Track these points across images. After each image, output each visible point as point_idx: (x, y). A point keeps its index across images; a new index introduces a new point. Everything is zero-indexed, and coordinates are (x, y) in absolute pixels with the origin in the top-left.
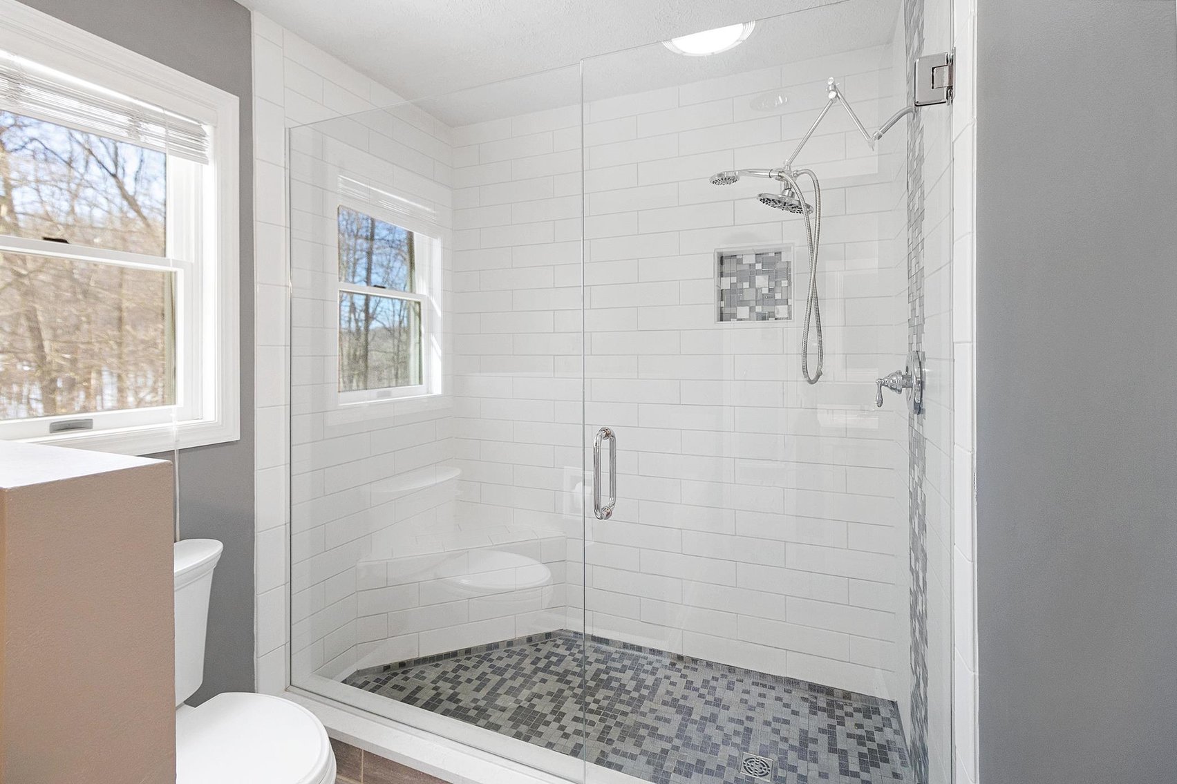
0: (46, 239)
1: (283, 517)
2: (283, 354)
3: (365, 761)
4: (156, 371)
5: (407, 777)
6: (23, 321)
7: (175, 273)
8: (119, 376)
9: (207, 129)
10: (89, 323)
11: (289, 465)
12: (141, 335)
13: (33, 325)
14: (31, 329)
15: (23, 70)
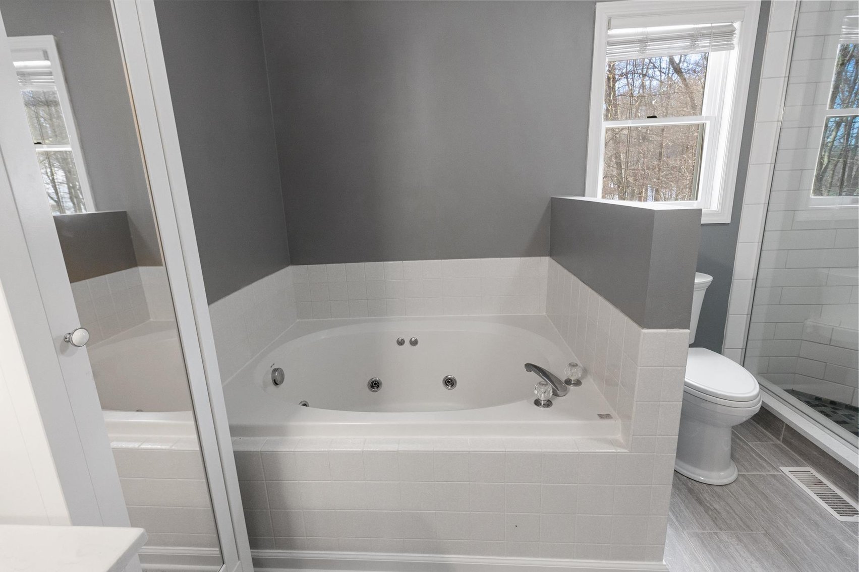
0: (648, 117)
1: (752, 273)
2: (768, 169)
3: (785, 431)
4: (678, 187)
5: (815, 453)
6: (614, 160)
7: (706, 124)
8: (657, 191)
9: (737, 25)
10: (644, 158)
11: (761, 243)
12: (672, 162)
13: (618, 161)
14: (617, 163)
15: (648, 34)
